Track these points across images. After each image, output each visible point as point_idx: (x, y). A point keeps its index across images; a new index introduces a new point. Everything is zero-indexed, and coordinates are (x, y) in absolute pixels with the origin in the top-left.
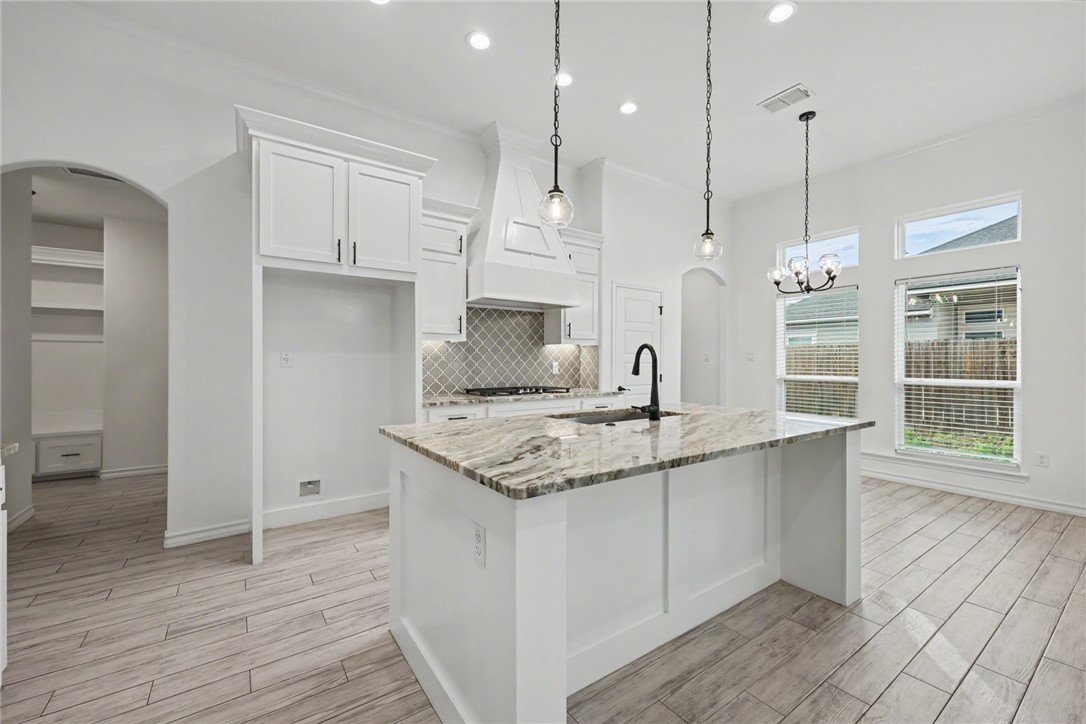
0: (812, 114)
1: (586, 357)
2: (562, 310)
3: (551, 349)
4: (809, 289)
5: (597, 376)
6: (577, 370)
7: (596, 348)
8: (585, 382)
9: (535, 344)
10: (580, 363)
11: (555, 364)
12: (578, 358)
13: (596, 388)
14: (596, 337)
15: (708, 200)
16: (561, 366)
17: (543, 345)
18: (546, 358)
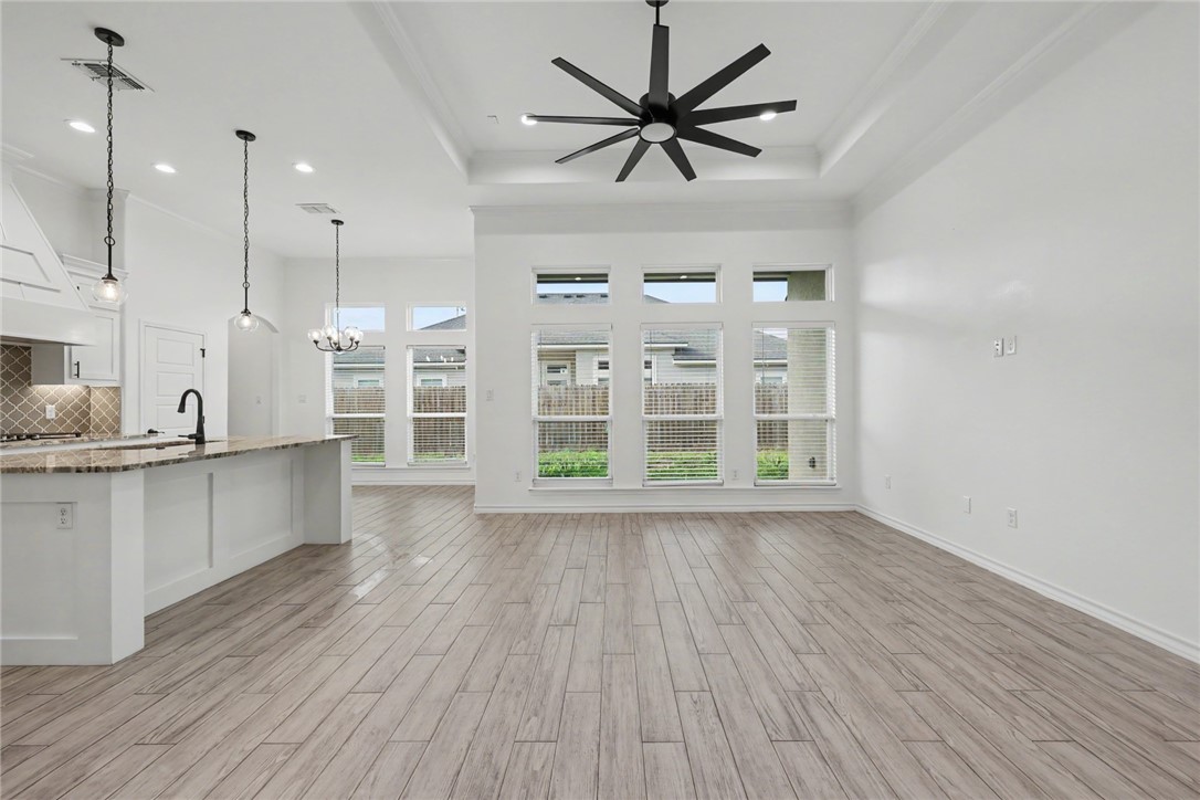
0: (342, 223)
1: (98, 400)
2: (66, 348)
3: (43, 390)
4: (339, 349)
5: (118, 420)
6: (85, 414)
7: (117, 390)
8: (97, 428)
9: (17, 383)
10: (89, 407)
11: (49, 407)
12: (86, 400)
13: (118, 432)
14: (118, 378)
15: (246, 289)
16: (60, 409)
17: (30, 384)
18: (33, 400)
